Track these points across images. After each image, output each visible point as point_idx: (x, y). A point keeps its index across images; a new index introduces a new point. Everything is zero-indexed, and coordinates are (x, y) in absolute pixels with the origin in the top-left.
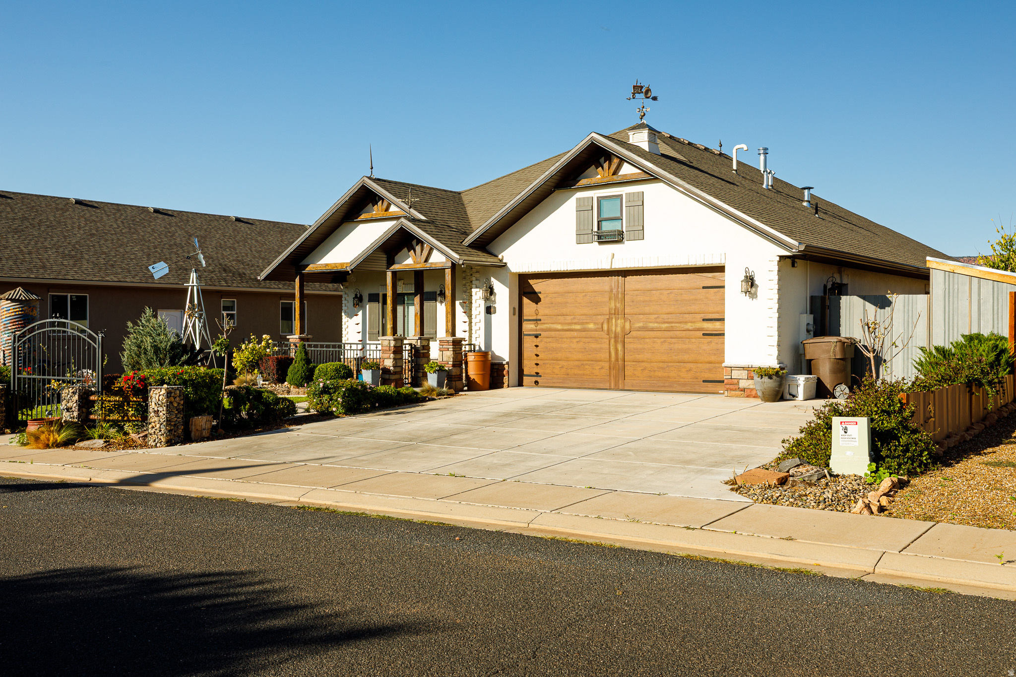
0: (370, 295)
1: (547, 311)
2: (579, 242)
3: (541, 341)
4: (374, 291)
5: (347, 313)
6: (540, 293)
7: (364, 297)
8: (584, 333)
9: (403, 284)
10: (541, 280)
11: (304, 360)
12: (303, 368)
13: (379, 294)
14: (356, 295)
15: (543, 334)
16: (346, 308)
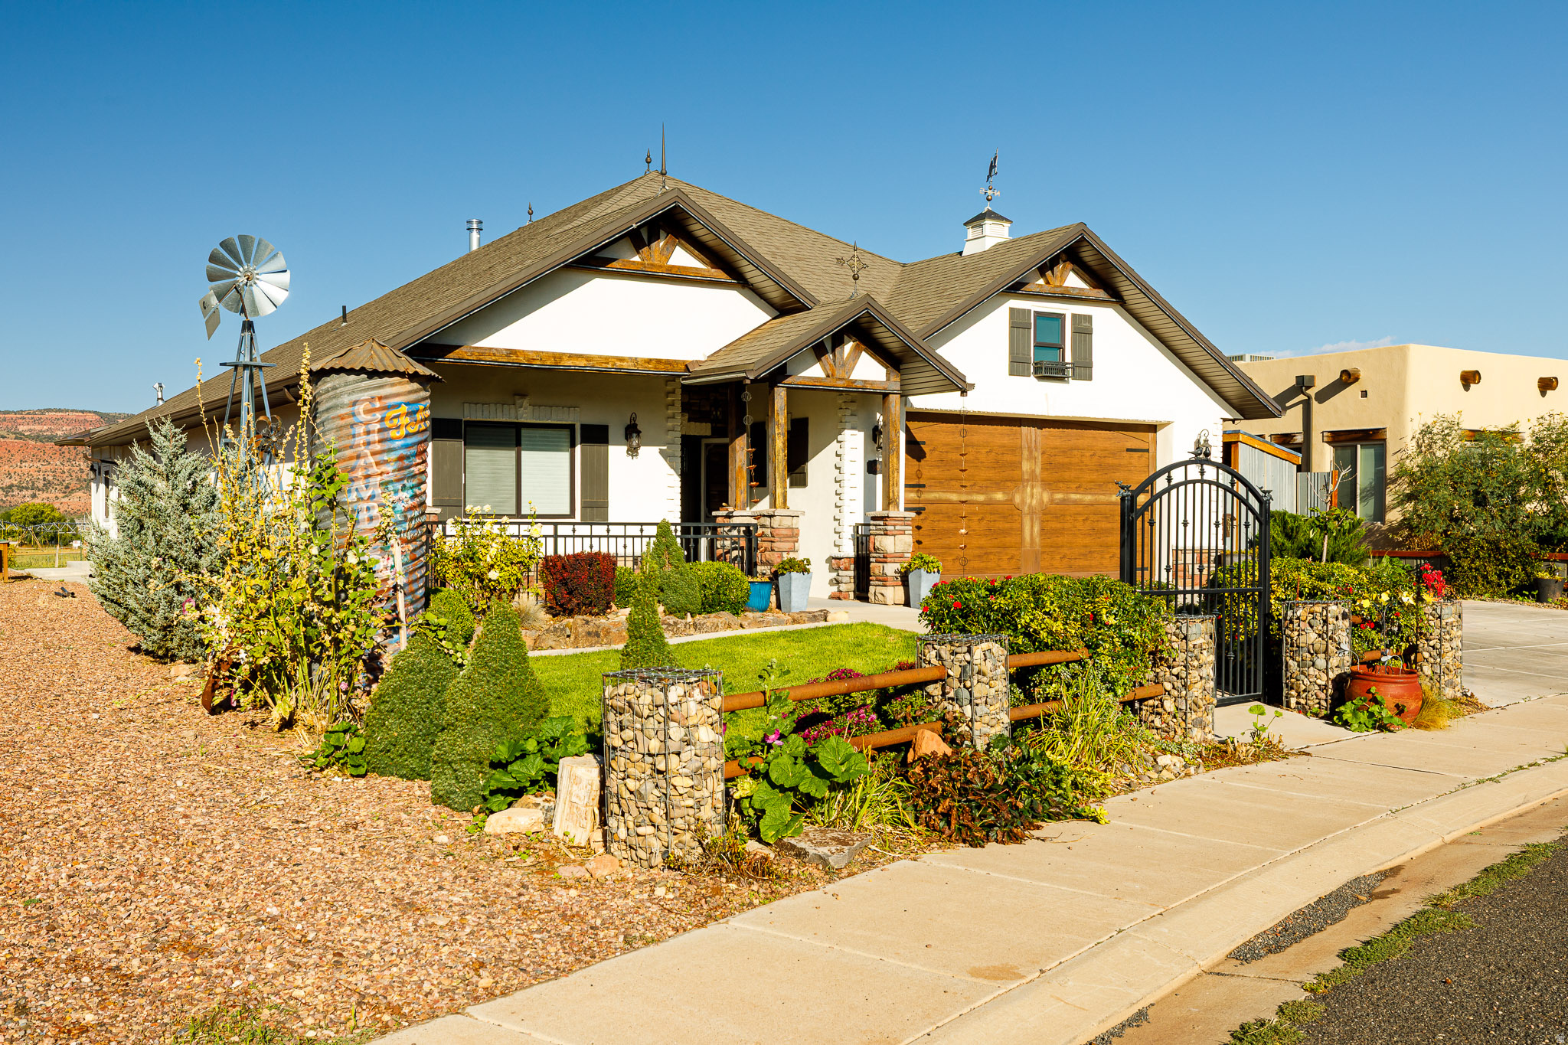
1: (935, 473)
2: (1012, 373)
3: (926, 519)
6: (924, 443)
8: (989, 507)
10: (926, 423)
15: (929, 507)
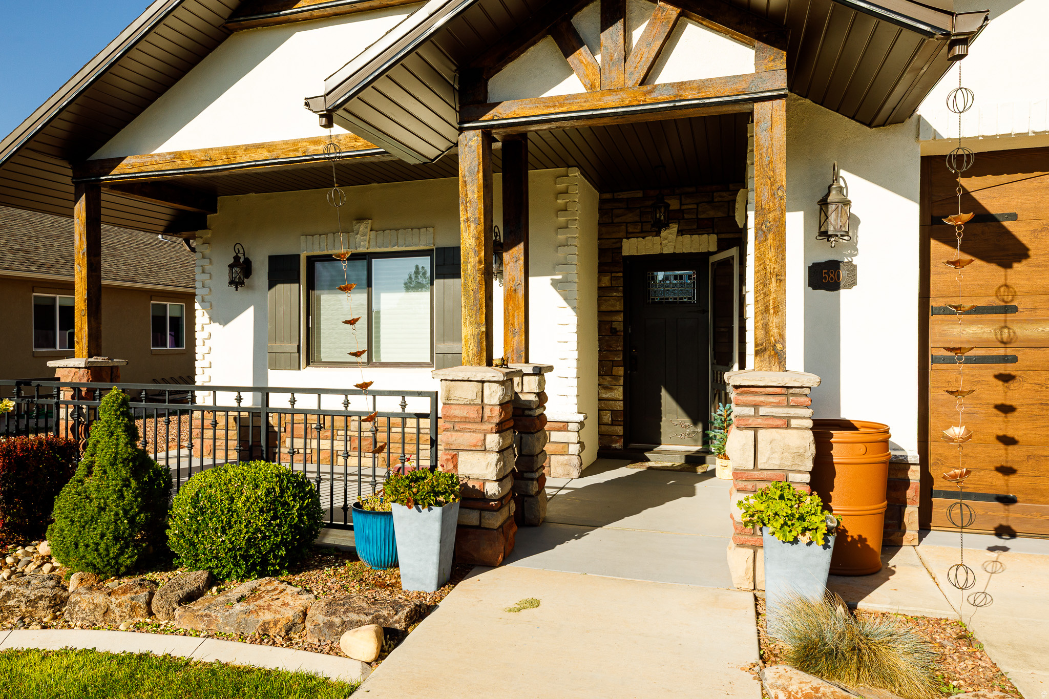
0: (273, 260)
4: (284, 248)
5: (208, 304)
6: (1013, 217)
7: (256, 265)
9: (371, 230)
11: (125, 461)
12: (122, 497)
13: (299, 256)
14: (236, 258)
16: (205, 291)
